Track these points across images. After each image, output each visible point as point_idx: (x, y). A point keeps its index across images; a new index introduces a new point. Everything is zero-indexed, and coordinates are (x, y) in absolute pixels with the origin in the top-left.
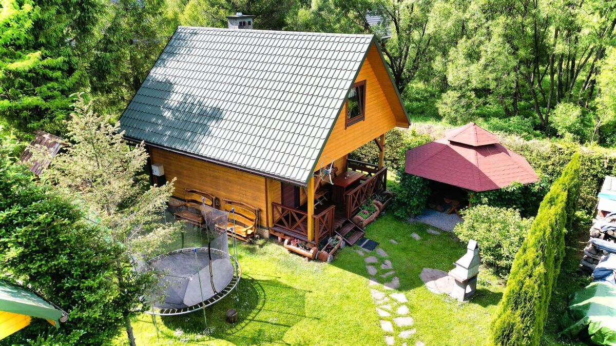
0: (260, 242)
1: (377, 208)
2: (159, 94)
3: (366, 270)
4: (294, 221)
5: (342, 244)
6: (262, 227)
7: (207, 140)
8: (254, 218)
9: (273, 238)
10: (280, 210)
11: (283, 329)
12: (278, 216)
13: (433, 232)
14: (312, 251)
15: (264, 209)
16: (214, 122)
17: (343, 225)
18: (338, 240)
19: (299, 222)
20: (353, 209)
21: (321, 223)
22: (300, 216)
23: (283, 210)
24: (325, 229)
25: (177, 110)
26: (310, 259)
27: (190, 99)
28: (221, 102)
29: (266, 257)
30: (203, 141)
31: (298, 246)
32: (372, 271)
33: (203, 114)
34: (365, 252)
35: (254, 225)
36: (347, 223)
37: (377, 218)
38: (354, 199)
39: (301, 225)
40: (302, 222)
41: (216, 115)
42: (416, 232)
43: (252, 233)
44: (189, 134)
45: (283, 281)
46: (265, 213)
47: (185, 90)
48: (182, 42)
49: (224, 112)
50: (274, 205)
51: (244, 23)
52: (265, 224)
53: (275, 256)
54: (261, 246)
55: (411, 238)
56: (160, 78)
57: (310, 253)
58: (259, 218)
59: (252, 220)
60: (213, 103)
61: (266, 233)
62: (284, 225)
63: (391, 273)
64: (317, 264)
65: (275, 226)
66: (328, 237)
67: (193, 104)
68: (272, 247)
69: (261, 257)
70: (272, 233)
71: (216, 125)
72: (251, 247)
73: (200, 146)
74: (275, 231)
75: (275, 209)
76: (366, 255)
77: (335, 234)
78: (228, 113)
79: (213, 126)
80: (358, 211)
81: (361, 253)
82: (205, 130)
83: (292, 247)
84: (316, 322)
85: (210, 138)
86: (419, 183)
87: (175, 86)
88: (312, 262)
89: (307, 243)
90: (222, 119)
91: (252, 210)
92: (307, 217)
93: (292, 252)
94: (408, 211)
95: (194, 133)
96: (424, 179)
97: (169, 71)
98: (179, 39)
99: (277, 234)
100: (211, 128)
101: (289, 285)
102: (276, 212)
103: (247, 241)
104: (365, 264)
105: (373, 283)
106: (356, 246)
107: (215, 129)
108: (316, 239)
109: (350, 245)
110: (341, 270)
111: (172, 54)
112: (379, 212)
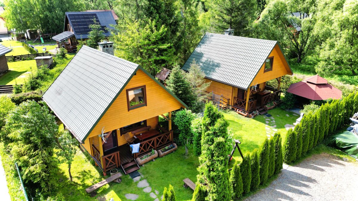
0: (228, 110)
1: (274, 104)
2: (198, 57)
3: (265, 122)
4: (241, 104)
5: (258, 114)
6: (229, 105)
7: (214, 74)
8: (227, 102)
9: (233, 109)
10: (236, 99)
11: (235, 131)
12: (235, 102)
13: (295, 115)
14: (246, 114)
15: (231, 99)
16: (217, 68)
17: (260, 108)
18: (256, 112)
19: (243, 104)
20: (264, 103)
21: (251, 105)
22: (243, 102)
23: (237, 100)
24: (252, 108)
25: (204, 63)
26: (245, 117)
27: (209, 59)
28: (220, 61)
29: (230, 114)
30: (213, 74)
31: (242, 112)
32: (267, 122)
33: (213, 65)
34: (266, 117)
35: (227, 104)
36: (261, 108)
37: (273, 108)
38: (265, 100)
39: (243, 105)
40: (244, 104)
41: (218, 65)
42: (288, 114)
43: (226, 107)
44: (208, 71)
45: (236, 121)
46: (231, 100)
47: (208, 56)
48: (207, 39)
49: (221, 64)
50: (234, 98)
51: (231, 33)
52: (230, 104)
53: (233, 114)
54: (229, 111)
55: (285, 116)
56: (199, 51)
57: (246, 115)
58: (229, 102)
59: (226, 102)
60: (217, 61)
61: (231, 108)
62: (237, 105)
63: (274, 124)
64: (248, 118)
65: (234, 105)
66: (253, 111)
67: (210, 61)
68: (233, 112)
69: (228, 114)
70: (233, 107)
71: (218, 69)
72: (225, 111)
73: (212, 75)
74: (234, 107)
75: (235, 99)
76: (267, 118)
77: (256, 110)
78: (222, 65)
79: (217, 69)
80: (266, 104)
81: (264, 117)
82: (214, 70)
83: (240, 112)
84: (245, 131)
85: (215, 73)
86: (291, 96)
87: (204, 55)
88: (246, 118)
89: (245, 111)
90: (220, 67)
91: (227, 99)
92: (246, 103)
93: (239, 114)
94: (287, 106)
95: (210, 71)
96: (294, 95)
97: (202, 49)
98: (206, 38)
99: (234, 108)
100: (216, 70)
101: (237, 122)
102: (235, 101)
103: (224, 109)
104: (265, 120)
105: (267, 125)
106: (263, 115)
107: (217, 70)
108: (249, 110)
109: (261, 115)
110: (256, 121)
111: (203, 43)
112: (275, 106)
